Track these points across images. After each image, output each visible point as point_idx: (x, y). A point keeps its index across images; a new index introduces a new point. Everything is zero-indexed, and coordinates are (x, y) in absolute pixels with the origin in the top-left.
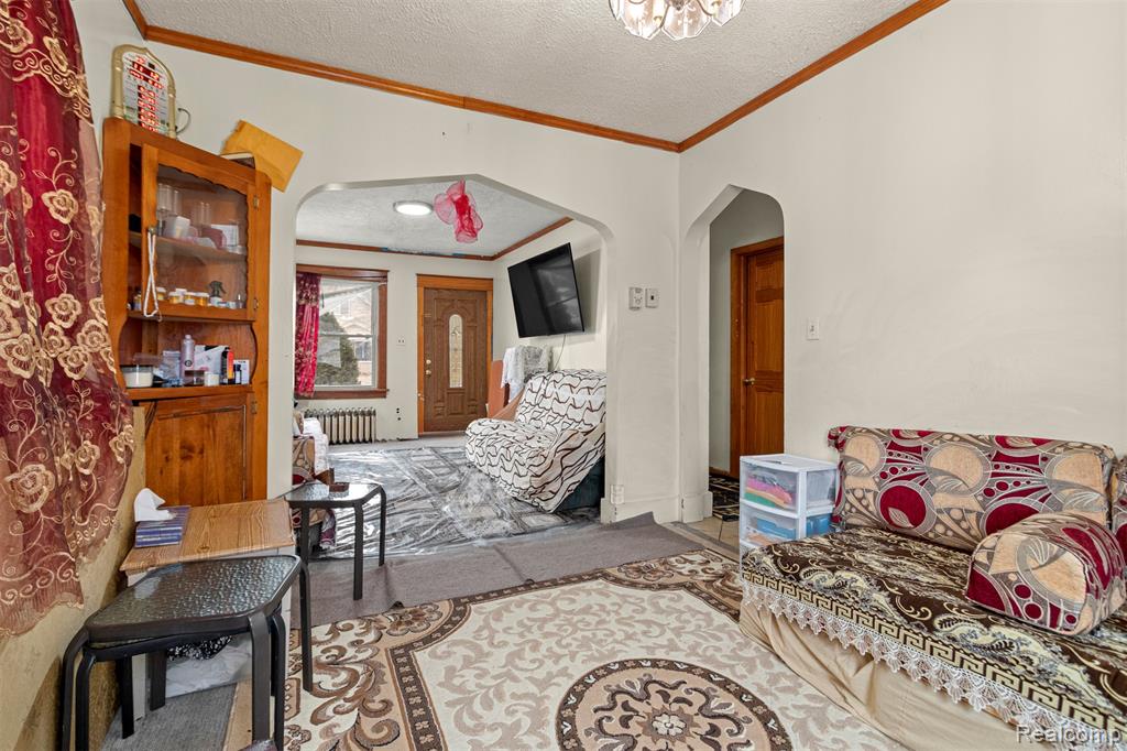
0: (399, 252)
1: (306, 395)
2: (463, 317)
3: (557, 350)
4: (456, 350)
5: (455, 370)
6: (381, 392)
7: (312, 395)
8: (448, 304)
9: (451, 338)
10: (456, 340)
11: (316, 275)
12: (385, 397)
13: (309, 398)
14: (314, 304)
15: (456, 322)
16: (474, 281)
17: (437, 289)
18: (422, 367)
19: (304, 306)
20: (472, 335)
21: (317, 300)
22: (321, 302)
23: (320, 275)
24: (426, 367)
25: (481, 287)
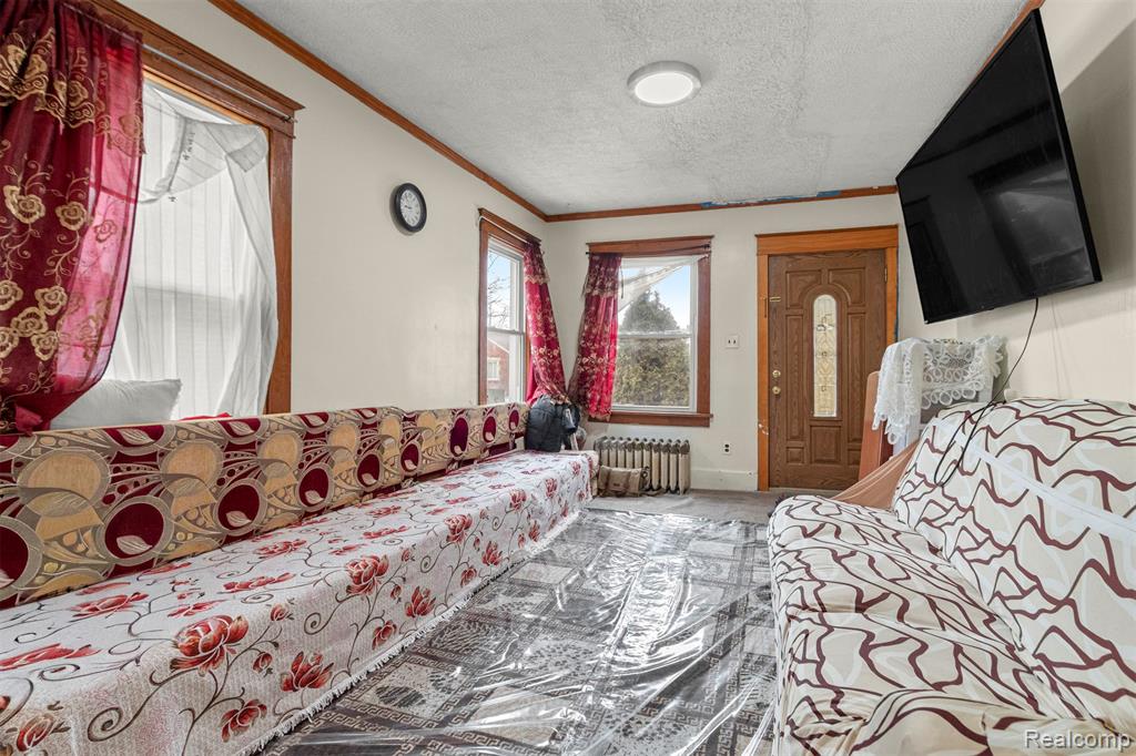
0: (729, 206)
1: (599, 417)
2: (837, 297)
3: (1015, 346)
4: (824, 354)
5: (823, 389)
6: (702, 419)
7: (608, 418)
8: (810, 278)
9: (818, 335)
10: (825, 338)
11: (616, 255)
12: (708, 426)
13: (605, 421)
14: (609, 294)
15: (825, 308)
16: (861, 234)
17: (789, 255)
18: (766, 382)
19: (598, 297)
20: (857, 328)
21: (614, 289)
22: (620, 290)
23: (621, 255)
24: (771, 382)
25: (875, 241)
